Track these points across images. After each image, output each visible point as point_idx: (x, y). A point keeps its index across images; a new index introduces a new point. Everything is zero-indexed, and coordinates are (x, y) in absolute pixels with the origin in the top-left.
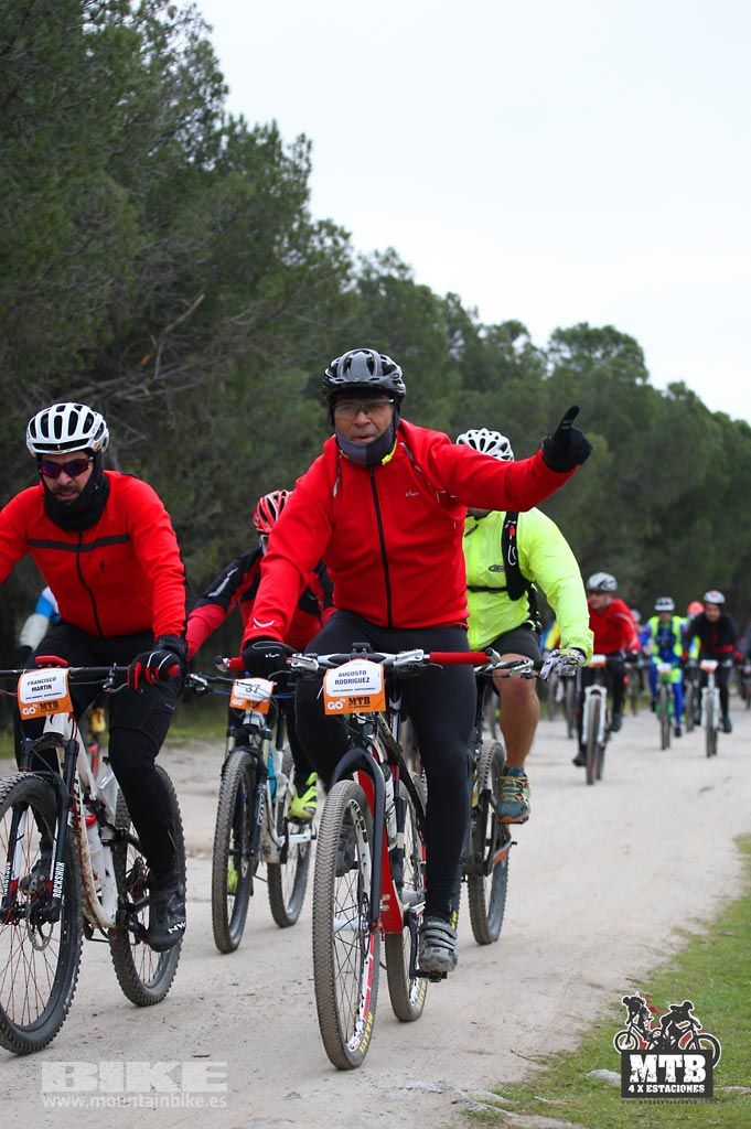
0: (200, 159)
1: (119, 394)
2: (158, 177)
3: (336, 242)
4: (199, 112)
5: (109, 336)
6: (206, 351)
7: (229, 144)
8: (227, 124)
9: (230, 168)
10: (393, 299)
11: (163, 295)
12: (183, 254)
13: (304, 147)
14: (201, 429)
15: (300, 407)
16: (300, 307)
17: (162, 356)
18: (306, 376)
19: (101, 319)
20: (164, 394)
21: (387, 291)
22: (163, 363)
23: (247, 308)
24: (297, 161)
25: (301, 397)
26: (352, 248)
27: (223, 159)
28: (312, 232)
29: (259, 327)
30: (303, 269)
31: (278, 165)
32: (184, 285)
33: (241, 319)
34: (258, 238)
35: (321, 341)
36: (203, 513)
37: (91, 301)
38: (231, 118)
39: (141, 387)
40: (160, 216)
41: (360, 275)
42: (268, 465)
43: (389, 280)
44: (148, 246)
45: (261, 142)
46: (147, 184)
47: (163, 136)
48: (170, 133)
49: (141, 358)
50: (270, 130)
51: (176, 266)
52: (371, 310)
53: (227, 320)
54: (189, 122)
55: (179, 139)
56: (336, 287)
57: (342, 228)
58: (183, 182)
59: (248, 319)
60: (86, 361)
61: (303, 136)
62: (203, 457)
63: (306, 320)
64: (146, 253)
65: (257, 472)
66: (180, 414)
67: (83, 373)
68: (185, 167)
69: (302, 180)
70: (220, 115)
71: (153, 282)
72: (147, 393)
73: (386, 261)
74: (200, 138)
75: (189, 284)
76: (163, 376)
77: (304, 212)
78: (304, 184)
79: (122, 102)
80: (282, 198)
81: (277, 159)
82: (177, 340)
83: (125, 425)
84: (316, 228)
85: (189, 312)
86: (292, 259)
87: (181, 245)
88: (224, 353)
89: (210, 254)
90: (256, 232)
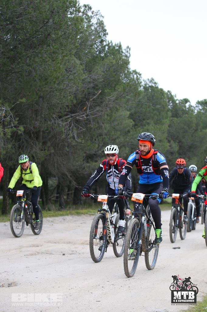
0: (100, 53)
1: (77, 118)
2: (88, 58)
3: (137, 76)
4: (100, 40)
5: (75, 102)
6: (101, 106)
7: (108, 49)
8: (107, 43)
9: (108, 55)
10: (153, 92)
11: (90, 90)
12: (96, 79)
13: (128, 50)
14: (100, 127)
15: (127, 121)
16: (126, 94)
17: (89, 107)
18: (128, 113)
19: (73, 97)
20: (90, 118)
21: (151, 90)
22: (89, 109)
23: (113, 94)
24: (126, 54)
25: (127, 119)
26: (142, 78)
27: (107, 53)
28: (130, 73)
29: (116, 99)
30: (129, 83)
31: (121, 54)
32: (95, 87)
33: (111, 97)
34: (116, 75)
35: (133, 103)
36: (100, 150)
37: (70, 92)
38: (108, 41)
39: (84, 116)
40: (89, 69)
41: (144, 85)
42: (118, 138)
43: (152, 87)
44: (86, 77)
45: (117, 48)
46: (85, 60)
47: (90, 47)
48: (92, 46)
49: (84, 108)
50: (119, 44)
51: (93, 83)
52: (147, 95)
53: (107, 98)
54: (97, 43)
55: (94, 48)
56: (138, 89)
57: (139, 73)
58: (95, 59)
59: (113, 97)
60: (68, 108)
61: (128, 46)
62: (101, 135)
63: (129, 97)
64: (85, 79)
66: (94, 123)
67: (68, 112)
68: (96, 55)
69: (128, 59)
70: (105, 41)
71: (87, 87)
72: (85, 117)
73: (151, 81)
74: (100, 47)
75: (97, 87)
76: (89, 113)
77: (128, 67)
78: (129, 60)
79: (78, 37)
80: (123, 64)
81: (121, 53)
82: (94, 103)
83: (79, 126)
84: (132, 72)
85: (97, 95)
86: (125, 81)
87: (95, 77)
88: (106, 106)
89: (103, 79)
90: (115, 73)
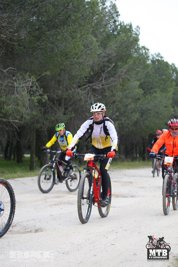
0: (113, 31)
1: (94, 87)
2: (103, 36)
3: (146, 51)
4: (113, 20)
5: (92, 73)
6: (115, 77)
7: (120, 28)
8: (120, 23)
9: (121, 33)
10: (159, 65)
11: (105, 63)
12: (110, 54)
13: (138, 28)
14: (114, 95)
15: (137, 90)
16: (137, 67)
17: (104, 78)
18: (139, 83)
19: (89, 70)
20: (105, 87)
21: (158, 63)
22: (105, 80)
23: (124, 67)
24: (136, 32)
25: (137, 88)
26: (150, 53)
27: (119, 31)
28: (140, 49)
29: (127, 71)
30: (138, 57)
31: (132, 33)
32: (109, 61)
33: (123, 69)
34: (127, 50)
35: (142, 75)
36: (114, 115)
37: (87, 65)
38: (120, 22)
40: (104, 45)
41: (151, 59)
42: (130, 104)
43: (158, 60)
44: (102, 52)
45: (128, 27)
46: (101, 37)
47: (105, 26)
49: (100, 78)
50: (130, 24)
51: (108, 57)
52: (154, 67)
53: (120, 70)
54: (111, 23)
55: (108, 27)
56: (146, 62)
57: (147, 48)
58: (109, 37)
59: (125, 69)
60: (86, 79)
61: (138, 26)
62: (114, 102)
63: (139, 70)
64: (101, 53)
65: (127, 106)
66: (109, 92)
67: (86, 82)
68: (110, 33)
69: (138, 36)
70: (118, 21)
71: (102, 60)
72: (101, 87)
73: (157, 56)
74: (113, 26)
75: (111, 61)
76: (105, 83)
77: (138, 44)
78: (138, 37)
79: (95, 18)
80: (133, 41)
81: (131, 31)
82: (108, 74)
83: (96, 94)
84: (141, 48)
85: (111, 68)
86: (135, 55)
87: (109, 52)
88: (119, 77)
89: (116, 54)
90: (126, 49)
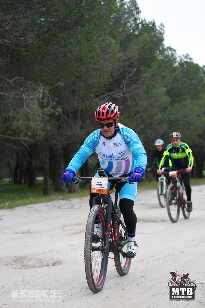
0: (134, 31)
1: (114, 96)
2: (123, 36)
3: (172, 52)
4: (133, 18)
5: (111, 80)
6: (138, 83)
7: (142, 27)
8: (141, 21)
9: (142, 33)
10: (188, 67)
11: (125, 68)
12: (131, 57)
13: (162, 27)
14: (137, 105)
15: (164, 98)
16: (163, 70)
17: (126, 85)
18: (165, 89)
19: (109, 76)
20: (127, 96)
21: (186, 65)
22: (126, 87)
23: (148, 71)
24: (161, 31)
25: (164, 95)
26: (177, 54)
27: (140, 31)
29: (152, 76)
30: (163, 60)
31: (155, 32)
32: (131, 66)
33: (147, 74)
34: (151, 52)
35: (169, 79)
36: (139, 128)
37: (106, 72)
38: (142, 19)
40: (124, 47)
41: (179, 61)
42: (156, 114)
43: (187, 62)
44: (121, 55)
45: (151, 25)
46: (120, 38)
48: (125, 24)
49: (120, 86)
50: (153, 22)
51: (128, 60)
52: (182, 71)
53: (143, 75)
54: (131, 21)
55: (128, 26)
56: (173, 65)
57: (174, 49)
58: (129, 38)
59: (149, 74)
60: (105, 88)
61: (162, 24)
62: (138, 112)
63: (165, 74)
64: (120, 57)
65: (152, 116)
66: (131, 101)
67: (104, 91)
68: (130, 33)
69: (162, 36)
70: (139, 19)
71: (122, 65)
72: (122, 95)
73: (186, 57)
74: (134, 25)
75: (132, 65)
76: (126, 91)
77: (163, 44)
78: (163, 37)
79: (112, 16)
80: (157, 41)
81: (155, 30)
82: (130, 81)
84: (166, 49)
85: (133, 73)
86: (160, 57)
87: (130, 55)
88: (143, 84)
89: (138, 57)
90: (150, 50)
